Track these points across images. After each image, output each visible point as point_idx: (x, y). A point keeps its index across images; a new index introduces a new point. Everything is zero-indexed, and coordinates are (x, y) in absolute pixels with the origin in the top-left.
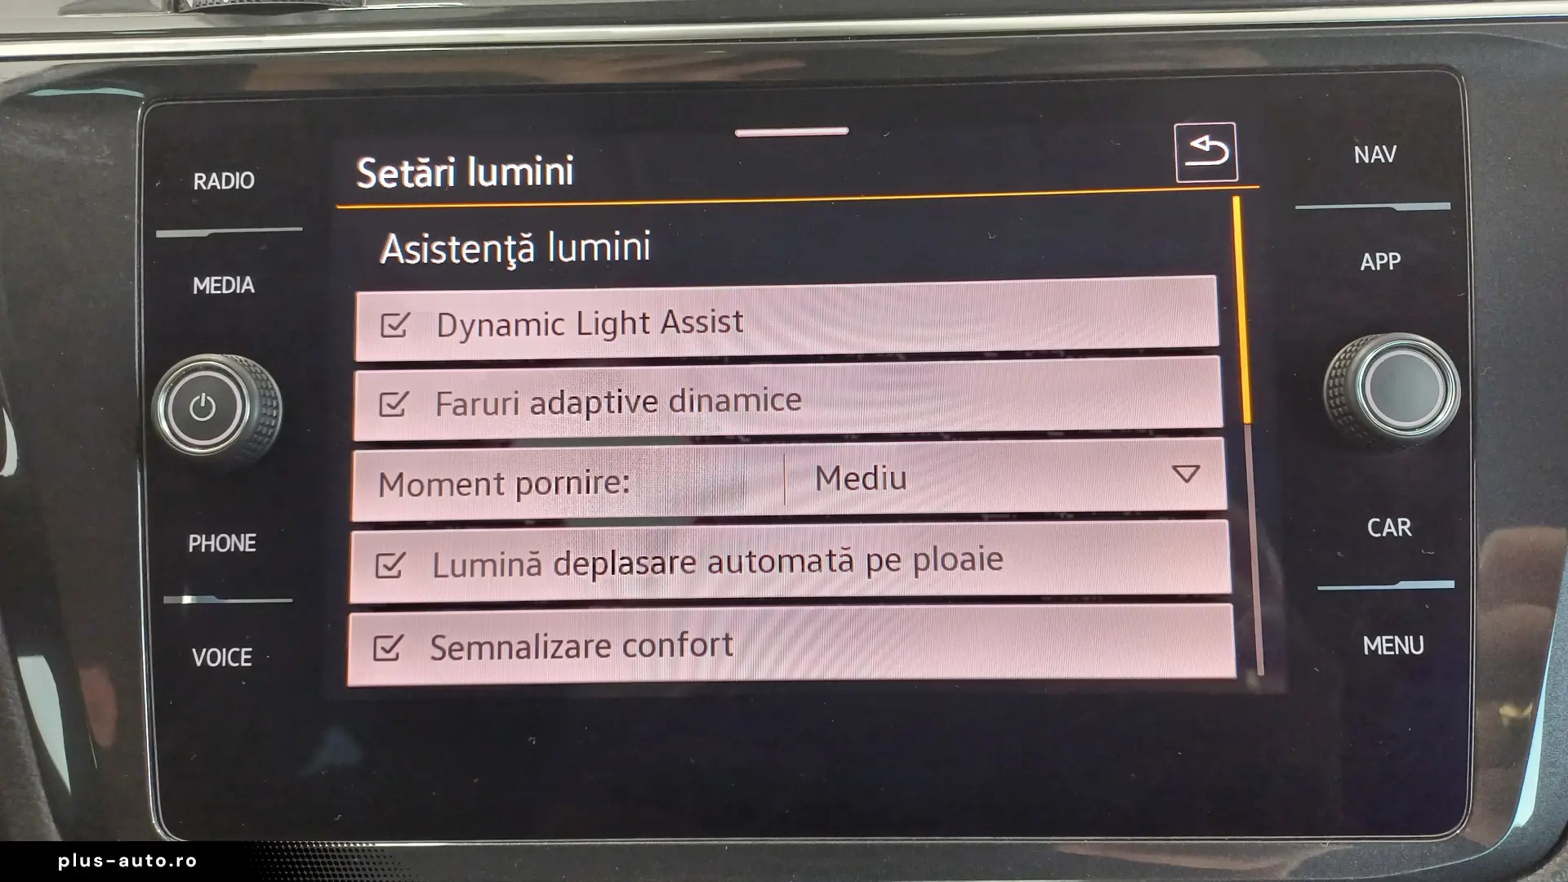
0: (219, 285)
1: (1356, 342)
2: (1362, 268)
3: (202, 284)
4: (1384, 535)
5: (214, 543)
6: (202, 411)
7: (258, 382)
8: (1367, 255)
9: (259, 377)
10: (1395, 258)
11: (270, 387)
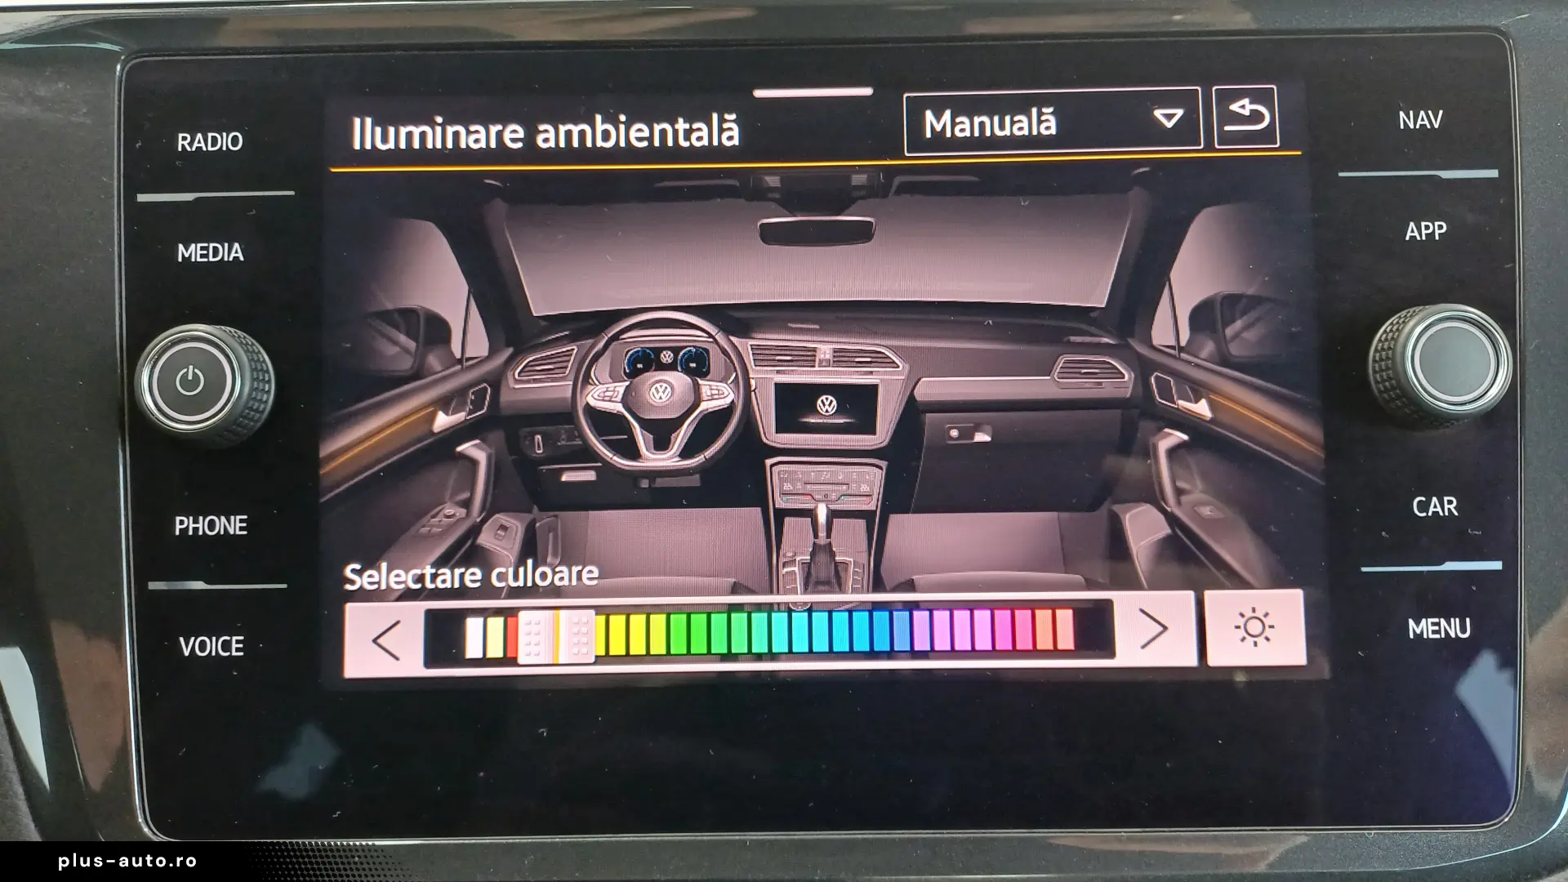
0: (205, 252)
1: (1403, 313)
2: (1407, 238)
3: (187, 251)
4: (1430, 514)
5: (202, 525)
6: (189, 384)
7: (249, 354)
8: (1412, 224)
9: (251, 349)
10: (1440, 227)
11: (261, 360)
